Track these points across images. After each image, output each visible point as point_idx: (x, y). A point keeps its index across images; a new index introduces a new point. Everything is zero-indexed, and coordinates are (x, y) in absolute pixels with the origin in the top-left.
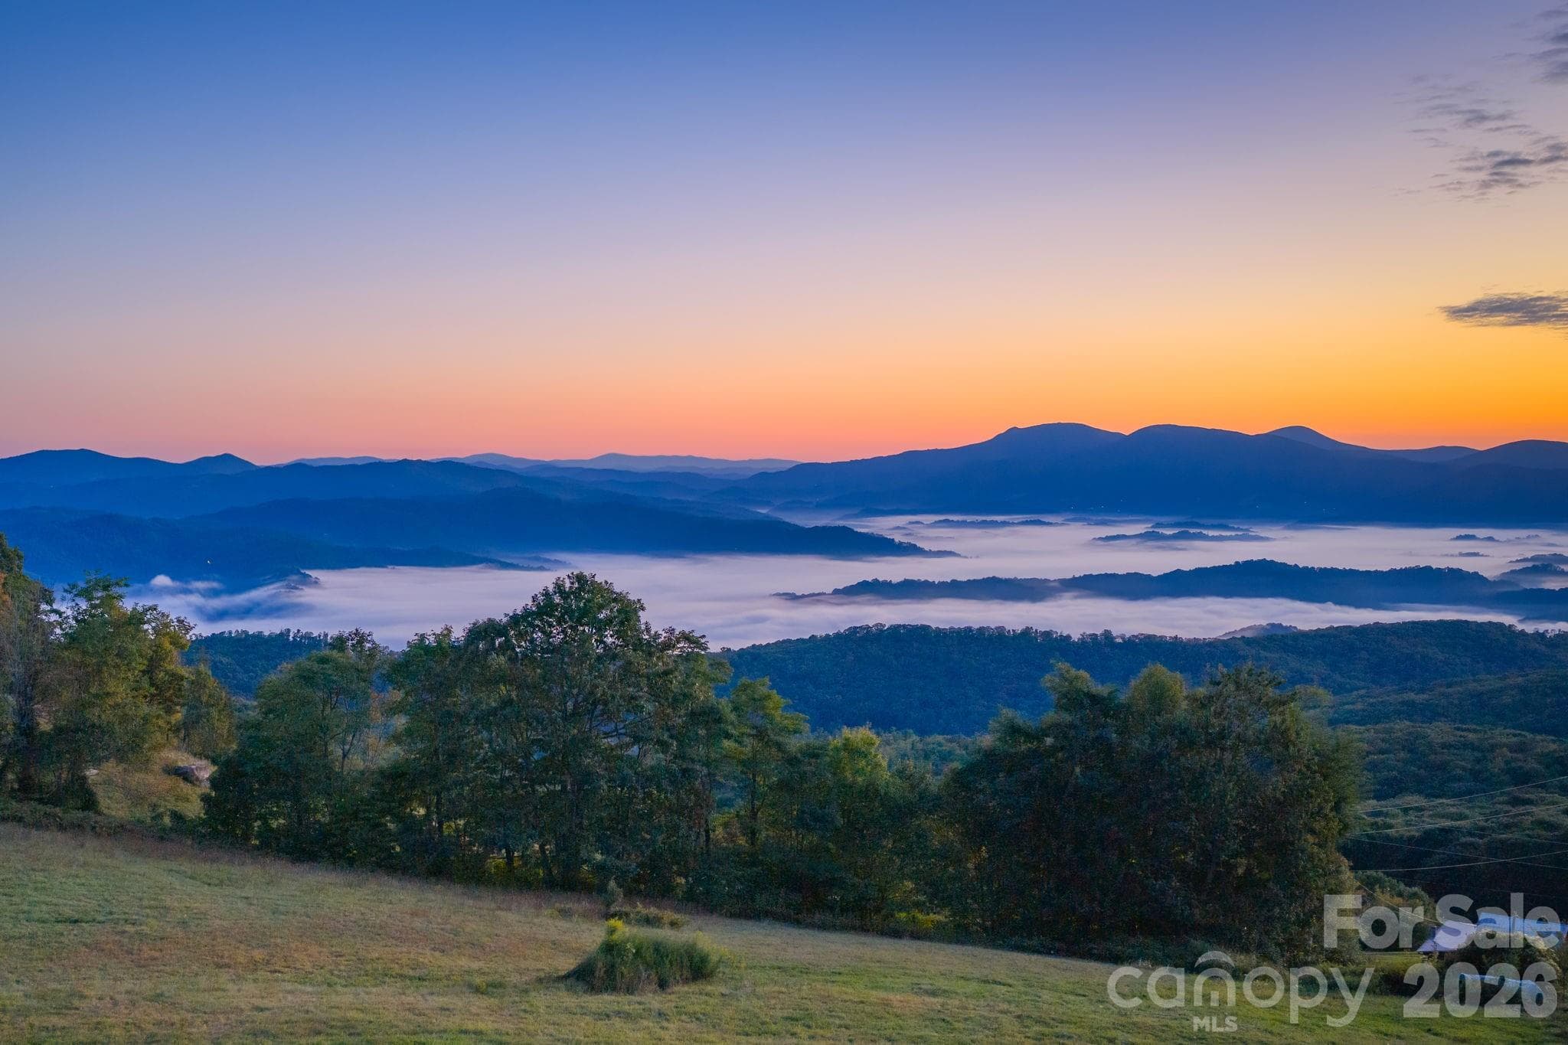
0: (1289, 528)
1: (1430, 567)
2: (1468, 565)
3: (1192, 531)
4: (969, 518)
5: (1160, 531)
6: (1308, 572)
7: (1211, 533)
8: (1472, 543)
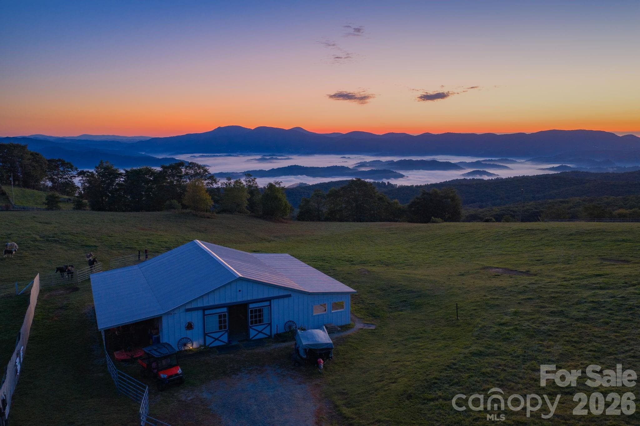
0: (299, 156)
1: (337, 166)
2: (345, 165)
3: (274, 157)
4: (209, 155)
5: (266, 157)
6: (307, 168)
7: (279, 158)
8: (345, 159)
